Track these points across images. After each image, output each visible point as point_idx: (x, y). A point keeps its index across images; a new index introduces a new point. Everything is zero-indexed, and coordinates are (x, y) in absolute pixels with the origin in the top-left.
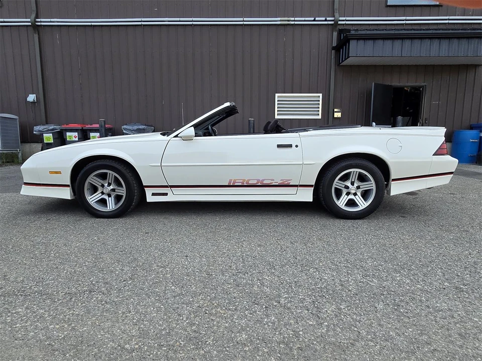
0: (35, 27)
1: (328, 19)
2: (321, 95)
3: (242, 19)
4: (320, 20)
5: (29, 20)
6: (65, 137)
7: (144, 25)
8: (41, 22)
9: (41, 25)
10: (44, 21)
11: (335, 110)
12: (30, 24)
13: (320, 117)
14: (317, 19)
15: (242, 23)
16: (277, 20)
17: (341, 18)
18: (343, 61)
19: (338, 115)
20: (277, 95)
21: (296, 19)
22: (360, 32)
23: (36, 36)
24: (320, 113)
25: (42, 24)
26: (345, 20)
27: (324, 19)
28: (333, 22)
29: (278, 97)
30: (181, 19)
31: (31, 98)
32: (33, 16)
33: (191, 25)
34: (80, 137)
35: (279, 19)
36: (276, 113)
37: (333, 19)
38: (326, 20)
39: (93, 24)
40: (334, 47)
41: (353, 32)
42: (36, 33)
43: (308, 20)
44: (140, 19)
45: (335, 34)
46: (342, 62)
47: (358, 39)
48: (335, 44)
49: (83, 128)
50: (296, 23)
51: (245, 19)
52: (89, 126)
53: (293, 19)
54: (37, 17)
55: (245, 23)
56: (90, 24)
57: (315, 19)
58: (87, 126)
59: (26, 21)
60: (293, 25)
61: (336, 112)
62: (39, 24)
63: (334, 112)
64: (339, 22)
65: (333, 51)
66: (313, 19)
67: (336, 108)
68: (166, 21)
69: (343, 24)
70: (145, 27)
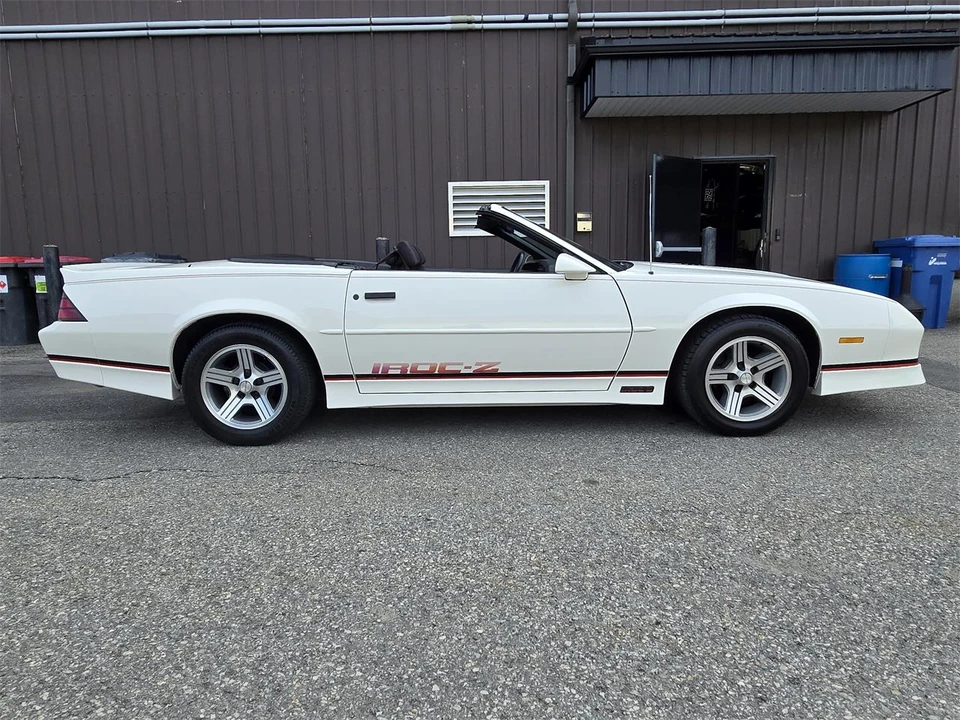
1: (555, 16)
2: (547, 183)
3: (367, 20)
4: (539, 19)
7: (154, 37)
11: (579, 216)
14: (531, 17)
15: (367, 28)
16: (445, 22)
17: (584, 15)
18: (588, 109)
19: (584, 226)
20: (451, 185)
21: (486, 18)
22: (616, 43)
24: (547, 222)
26: (594, 18)
27: (546, 16)
28: (565, 24)
29: (455, 188)
30: (235, 22)
33: (259, 34)
34: (13, 285)
35: (448, 18)
36: (451, 224)
37: (564, 16)
38: (550, 20)
39: (40, 35)
40: (569, 78)
41: (601, 43)
43: (513, 20)
44: (145, 23)
45: (572, 50)
47: (613, 58)
48: (571, 73)
49: (16, 265)
50: (486, 26)
51: (374, 20)
52: (33, 260)
53: (478, 18)
55: (374, 28)
56: (33, 35)
57: (526, 18)
58: (26, 261)
60: (479, 31)
61: (580, 220)
63: (576, 220)
64: (579, 24)
65: (568, 86)
66: (522, 17)
67: (581, 212)
68: (202, 26)
69: (589, 28)
70: (157, 41)
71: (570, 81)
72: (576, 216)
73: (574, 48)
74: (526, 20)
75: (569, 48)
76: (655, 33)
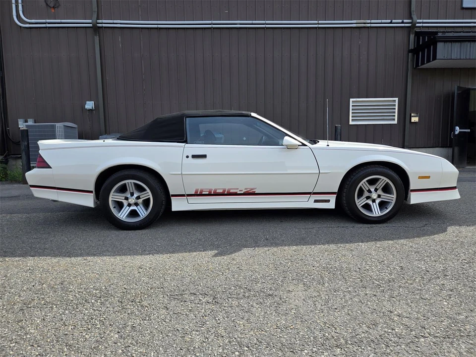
0: (96, 29)
1: (405, 21)
2: (397, 99)
3: (317, 22)
4: (397, 22)
5: (90, 21)
7: (214, 28)
8: (102, 23)
9: (102, 27)
10: (105, 22)
11: (412, 115)
12: (91, 25)
13: (395, 122)
14: (394, 21)
15: (316, 26)
16: (353, 23)
17: (418, 21)
18: (423, 63)
19: (415, 119)
20: (351, 100)
21: (373, 21)
22: (447, 35)
23: (97, 39)
24: (396, 118)
25: (104, 25)
26: (424, 23)
27: (401, 21)
28: (410, 25)
29: (353, 101)
30: (254, 22)
31: (90, 105)
32: (95, 16)
33: (263, 28)
35: (355, 21)
36: (351, 118)
37: (410, 21)
38: (403, 23)
39: (159, 26)
40: (411, 49)
42: (96, 35)
43: (385, 22)
44: (210, 22)
46: (421, 65)
47: (445, 42)
48: (412, 47)
50: (372, 25)
51: (320, 22)
53: (369, 21)
54: (98, 19)
55: (320, 26)
56: (156, 26)
57: (391, 21)
59: (87, 22)
60: (368, 27)
61: (413, 116)
62: (100, 25)
63: (411, 117)
64: (417, 25)
65: (410, 54)
66: (389, 21)
67: (413, 113)
68: (238, 23)
69: (420, 27)
70: (215, 30)
71: (410, 51)
72: (411, 114)
73: (413, 36)
74: (391, 23)
75: (411, 36)
76: (450, 30)
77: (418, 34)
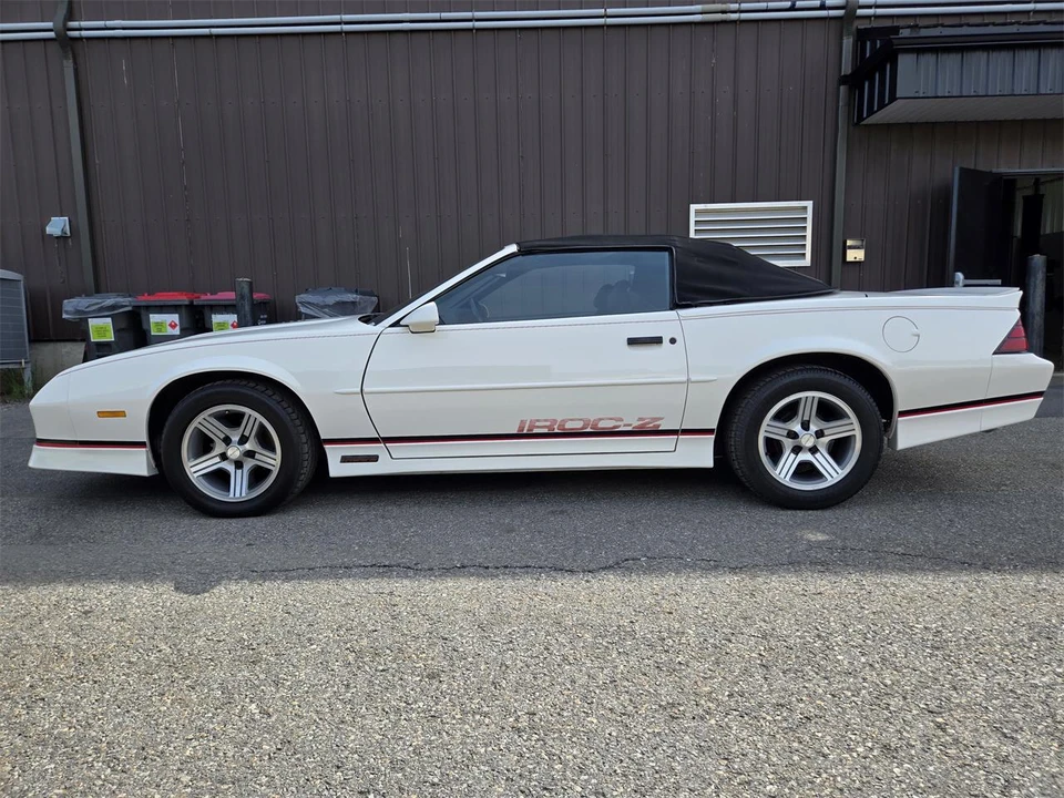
0: (67, 44)
1: (828, 2)
2: (809, 204)
3: (601, 11)
4: (808, 7)
5: (49, 25)
6: (145, 327)
7: (347, 33)
8: (80, 29)
9: (81, 38)
10: (86, 27)
11: (849, 243)
12: (51, 35)
13: (807, 262)
14: (799, 3)
15: (601, 21)
16: (695, 12)
17: (863, 2)
18: (871, 112)
19: (856, 255)
20: (693, 207)
21: (745, 6)
22: (924, 32)
23: (69, 65)
24: (808, 251)
25: (84, 33)
26: (875, 5)
27: (818, 3)
28: (840, 13)
29: (698, 212)
30: (445, 15)
31: (57, 226)
32: (62, 12)
33: (470, 30)
34: (185, 325)
35: (698, 8)
37: (840, 2)
38: (822, 7)
39: (214, 31)
40: (845, 76)
41: (905, 33)
42: (66, 58)
43: (775, 8)
44: (336, 18)
45: (848, 43)
46: (868, 116)
47: (919, 51)
48: (847, 69)
49: (192, 302)
50: (744, 16)
51: (609, 11)
52: (209, 296)
53: (735, 6)
54: (70, 16)
55: (610, 21)
56: (206, 31)
57: (793, 5)
58: (203, 297)
59: (42, 28)
60: (734, 22)
61: (851, 247)
62: (76, 34)
63: (845, 248)
64: (860, 12)
65: (842, 88)
66: (789, 4)
67: (851, 238)
68: (405, 20)
69: (868, 17)
70: (351, 37)
71: (844, 80)
72: (845, 243)
73: (851, 40)
74: (792, 8)
75: (845, 41)
76: (947, 21)
77: (862, 36)
